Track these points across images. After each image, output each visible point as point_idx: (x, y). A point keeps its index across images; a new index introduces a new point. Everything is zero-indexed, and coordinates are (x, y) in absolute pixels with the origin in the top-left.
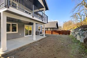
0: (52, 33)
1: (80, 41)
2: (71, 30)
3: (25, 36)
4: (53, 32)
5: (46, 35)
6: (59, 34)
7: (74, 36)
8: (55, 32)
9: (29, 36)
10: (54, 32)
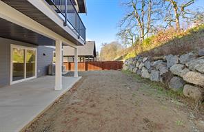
0: (86, 69)
1: (151, 79)
2: (124, 60)
3: (12, 83)
4: (89, 65)
5: (80, 74)
6: (103, 69)
7: (135, 72)
8: (94, 65)
9: (25, 79)
10: (92, 66)
